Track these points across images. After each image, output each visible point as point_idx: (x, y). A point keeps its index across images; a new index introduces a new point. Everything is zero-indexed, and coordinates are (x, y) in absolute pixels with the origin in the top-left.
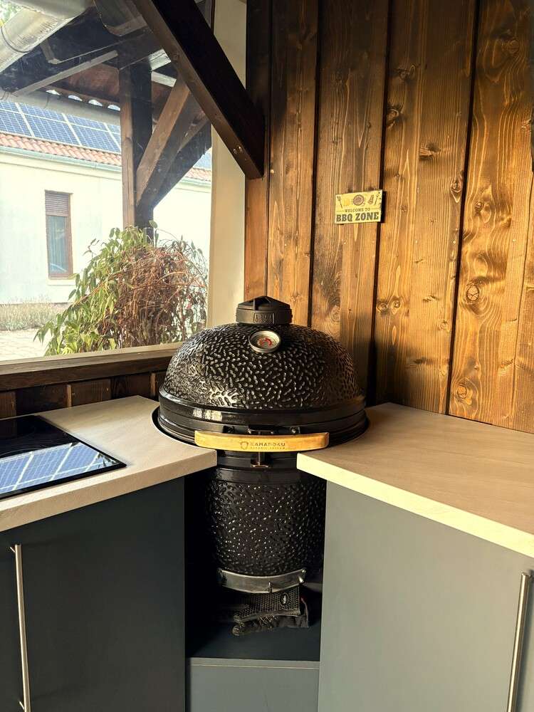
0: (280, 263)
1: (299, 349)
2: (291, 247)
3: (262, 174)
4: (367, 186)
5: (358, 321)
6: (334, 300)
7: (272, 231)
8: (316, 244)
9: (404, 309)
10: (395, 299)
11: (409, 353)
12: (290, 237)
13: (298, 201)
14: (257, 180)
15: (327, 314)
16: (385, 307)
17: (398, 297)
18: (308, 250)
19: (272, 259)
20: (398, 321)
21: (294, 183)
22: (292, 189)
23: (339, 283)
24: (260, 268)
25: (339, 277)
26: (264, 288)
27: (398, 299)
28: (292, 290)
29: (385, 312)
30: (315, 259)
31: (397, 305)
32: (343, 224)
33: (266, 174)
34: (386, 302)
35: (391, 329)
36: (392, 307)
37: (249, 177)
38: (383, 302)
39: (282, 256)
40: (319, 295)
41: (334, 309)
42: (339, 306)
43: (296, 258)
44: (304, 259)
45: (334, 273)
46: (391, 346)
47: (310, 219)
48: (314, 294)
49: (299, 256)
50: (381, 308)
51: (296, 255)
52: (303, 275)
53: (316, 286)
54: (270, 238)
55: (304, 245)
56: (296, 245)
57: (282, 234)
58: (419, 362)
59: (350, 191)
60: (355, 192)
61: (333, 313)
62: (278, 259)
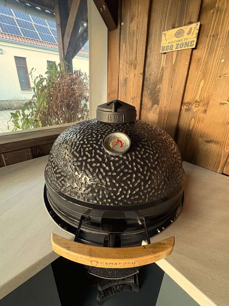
0: (126, 80)
1: (145, 149)
2: (132, 70)
3: (117, 26)
4: (188, 21)
5: (170, 114)
6: (155, 101)
7: (121, 61)
8: (146, 68)
9: (202, 108)
10: (196, 101)
11: (202, 136)
12: (132, 64)
13: (137, 40)
14: (114, 31)
15: (150, 109)
16: (189, 106)
17: (199, 100)
18: (142, 71)
19: (121, 78)
20: (197, 115)
21: (135, 29)
22: (134, 33)
23: (159, 91)
24: (115, 83)
25: (160, 87)
26: (117, 94)
27: (198, 102)
28: (131, 95)
29: (187, 110)
30: (145, 77)
31: (197, 106)
32: (165, 53)
33: (119, 26)
34: (189, 104)
35: (191, 120)
36: (193, 107)
37: (110, 30)
38: (188, 103)
39: (127, 76)
40: (147, 98)
41: (155, 106)
42: (158, 105)
43: (135, 77)
44: (139, 77)
45: (156, 85)
46: (189, 130)
47: (144, 52)
48: (144, 97)
49: (136, 76)
50: (185, 107)
51: (135, 75)
52: (138, 86)
53: (145, 93)
54: (120, 66)
55: (140, 69)
56: (135, 69)
57: (127, 63)
58: (208, 142)
59: (173, 28)
60: (178, 27)
61: (154, 108)
62: (124, 78)
